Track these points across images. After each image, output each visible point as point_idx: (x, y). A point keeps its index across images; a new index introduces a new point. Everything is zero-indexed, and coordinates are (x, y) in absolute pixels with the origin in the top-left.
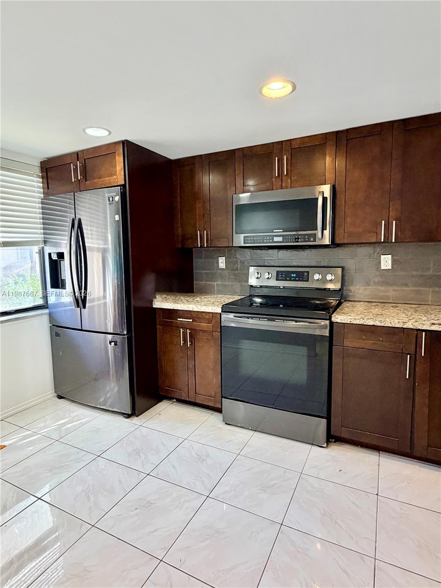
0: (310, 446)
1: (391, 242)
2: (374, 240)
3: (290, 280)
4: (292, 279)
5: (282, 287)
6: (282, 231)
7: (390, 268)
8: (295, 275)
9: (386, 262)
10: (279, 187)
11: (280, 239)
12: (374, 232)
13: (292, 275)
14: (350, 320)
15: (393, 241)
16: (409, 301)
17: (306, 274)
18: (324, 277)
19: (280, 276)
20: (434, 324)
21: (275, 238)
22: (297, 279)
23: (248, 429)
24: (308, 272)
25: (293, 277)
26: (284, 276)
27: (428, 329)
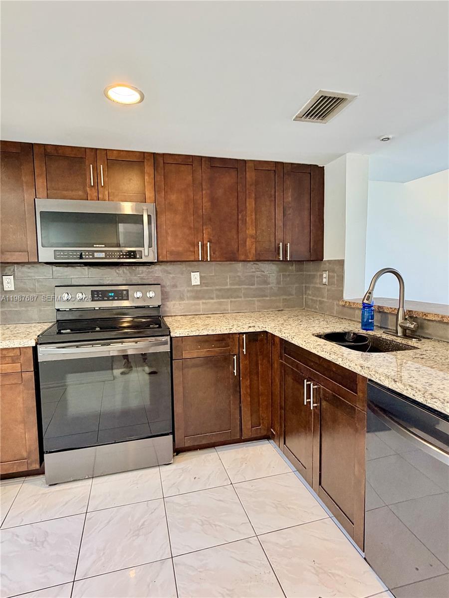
0: (157, 469)
1: (207, 261)
2: (192, 258)
3: (108, 300)
4: (111, 298)
5: (98, 308)
6: (104, 246)
7: (199, 284)
8: (113, 294)
9: (196, 278)
10: (95, 198)
11: (103, 255)
12: (191, 251)
13: (110, 294)
14: (188, 333)
15: (209, 260)
16: (215, 311)
17: (125, 292)
18: (144, 294)
19: (96, 296)
20: (250, 327)
21: (95, 254)
22: (116, 298)
23: (85, 479)
24: (127, 291)
25: (111, 296)
26: (100, 295)
27: (247, 331)
